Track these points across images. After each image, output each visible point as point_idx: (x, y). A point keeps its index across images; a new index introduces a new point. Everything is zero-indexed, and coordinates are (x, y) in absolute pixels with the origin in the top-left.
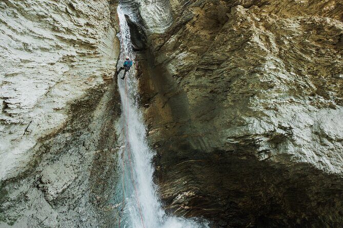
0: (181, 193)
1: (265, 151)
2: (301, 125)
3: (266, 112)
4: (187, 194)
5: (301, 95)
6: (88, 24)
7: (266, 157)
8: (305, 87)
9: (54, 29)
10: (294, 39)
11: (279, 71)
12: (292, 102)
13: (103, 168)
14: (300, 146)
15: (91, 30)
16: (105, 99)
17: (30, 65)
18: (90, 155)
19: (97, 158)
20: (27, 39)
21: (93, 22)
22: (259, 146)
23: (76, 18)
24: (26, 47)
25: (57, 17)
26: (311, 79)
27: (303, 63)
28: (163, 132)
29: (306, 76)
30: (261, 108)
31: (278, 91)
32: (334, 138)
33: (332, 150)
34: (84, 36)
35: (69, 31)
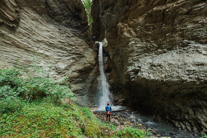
0: (120, 99)
1: (134, 78)
2: (145, 64)
3: (134, 62)
4: (122, 100)
5: (150, 52)
6: (76, 48)
7: (134, 80)
8: (150, 47)
9: (67, 51)
10: (142, 26)
11: (137, 44)
12: (146, 56)
13: (92, 89)
14: (142, 72)
15: (77, 49)
16: (94, 71)
17: (62, 60)
18: (89, 85)
19: (91, 86)
20: (59, 54)
21: (77, 47)
22: (131, 76)
23: (71, 47)
24: (59, 56)
25: (66, 47)
26: (155, 43)
27: (148, 36)
28: (114, 80)
29: (151, 41)
30: (132, 61)
31: (137, 52)
32: (156, 65)
33: (155, 70)
34: (76, 51)
35: (70, 50)
